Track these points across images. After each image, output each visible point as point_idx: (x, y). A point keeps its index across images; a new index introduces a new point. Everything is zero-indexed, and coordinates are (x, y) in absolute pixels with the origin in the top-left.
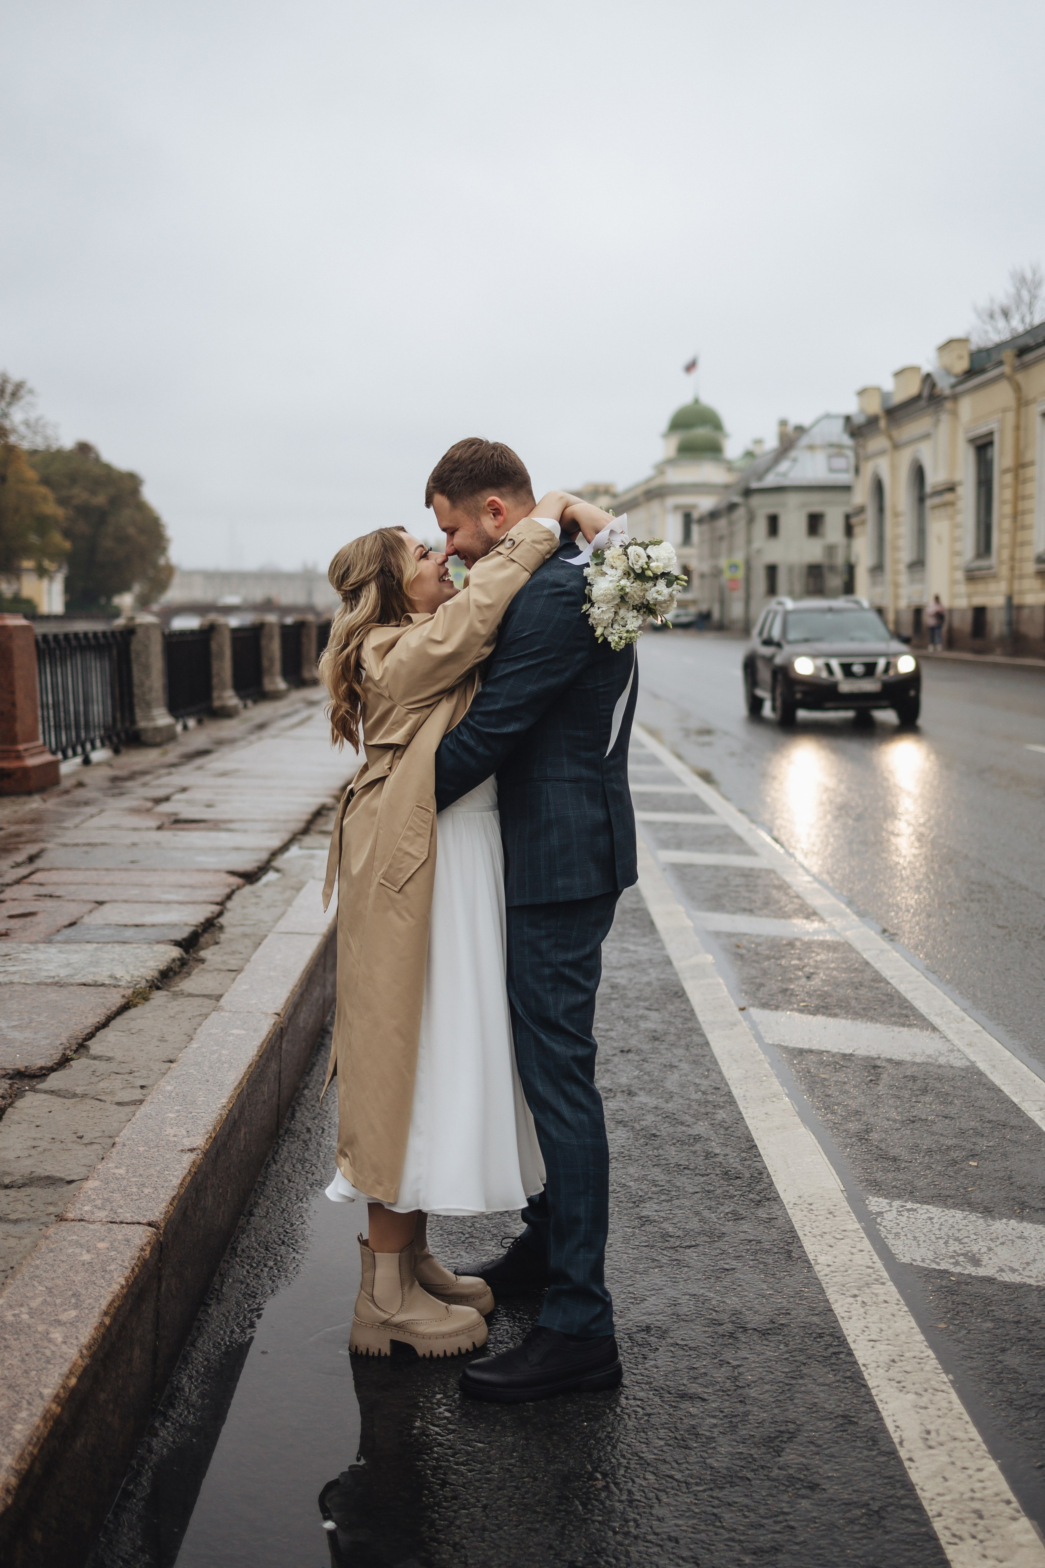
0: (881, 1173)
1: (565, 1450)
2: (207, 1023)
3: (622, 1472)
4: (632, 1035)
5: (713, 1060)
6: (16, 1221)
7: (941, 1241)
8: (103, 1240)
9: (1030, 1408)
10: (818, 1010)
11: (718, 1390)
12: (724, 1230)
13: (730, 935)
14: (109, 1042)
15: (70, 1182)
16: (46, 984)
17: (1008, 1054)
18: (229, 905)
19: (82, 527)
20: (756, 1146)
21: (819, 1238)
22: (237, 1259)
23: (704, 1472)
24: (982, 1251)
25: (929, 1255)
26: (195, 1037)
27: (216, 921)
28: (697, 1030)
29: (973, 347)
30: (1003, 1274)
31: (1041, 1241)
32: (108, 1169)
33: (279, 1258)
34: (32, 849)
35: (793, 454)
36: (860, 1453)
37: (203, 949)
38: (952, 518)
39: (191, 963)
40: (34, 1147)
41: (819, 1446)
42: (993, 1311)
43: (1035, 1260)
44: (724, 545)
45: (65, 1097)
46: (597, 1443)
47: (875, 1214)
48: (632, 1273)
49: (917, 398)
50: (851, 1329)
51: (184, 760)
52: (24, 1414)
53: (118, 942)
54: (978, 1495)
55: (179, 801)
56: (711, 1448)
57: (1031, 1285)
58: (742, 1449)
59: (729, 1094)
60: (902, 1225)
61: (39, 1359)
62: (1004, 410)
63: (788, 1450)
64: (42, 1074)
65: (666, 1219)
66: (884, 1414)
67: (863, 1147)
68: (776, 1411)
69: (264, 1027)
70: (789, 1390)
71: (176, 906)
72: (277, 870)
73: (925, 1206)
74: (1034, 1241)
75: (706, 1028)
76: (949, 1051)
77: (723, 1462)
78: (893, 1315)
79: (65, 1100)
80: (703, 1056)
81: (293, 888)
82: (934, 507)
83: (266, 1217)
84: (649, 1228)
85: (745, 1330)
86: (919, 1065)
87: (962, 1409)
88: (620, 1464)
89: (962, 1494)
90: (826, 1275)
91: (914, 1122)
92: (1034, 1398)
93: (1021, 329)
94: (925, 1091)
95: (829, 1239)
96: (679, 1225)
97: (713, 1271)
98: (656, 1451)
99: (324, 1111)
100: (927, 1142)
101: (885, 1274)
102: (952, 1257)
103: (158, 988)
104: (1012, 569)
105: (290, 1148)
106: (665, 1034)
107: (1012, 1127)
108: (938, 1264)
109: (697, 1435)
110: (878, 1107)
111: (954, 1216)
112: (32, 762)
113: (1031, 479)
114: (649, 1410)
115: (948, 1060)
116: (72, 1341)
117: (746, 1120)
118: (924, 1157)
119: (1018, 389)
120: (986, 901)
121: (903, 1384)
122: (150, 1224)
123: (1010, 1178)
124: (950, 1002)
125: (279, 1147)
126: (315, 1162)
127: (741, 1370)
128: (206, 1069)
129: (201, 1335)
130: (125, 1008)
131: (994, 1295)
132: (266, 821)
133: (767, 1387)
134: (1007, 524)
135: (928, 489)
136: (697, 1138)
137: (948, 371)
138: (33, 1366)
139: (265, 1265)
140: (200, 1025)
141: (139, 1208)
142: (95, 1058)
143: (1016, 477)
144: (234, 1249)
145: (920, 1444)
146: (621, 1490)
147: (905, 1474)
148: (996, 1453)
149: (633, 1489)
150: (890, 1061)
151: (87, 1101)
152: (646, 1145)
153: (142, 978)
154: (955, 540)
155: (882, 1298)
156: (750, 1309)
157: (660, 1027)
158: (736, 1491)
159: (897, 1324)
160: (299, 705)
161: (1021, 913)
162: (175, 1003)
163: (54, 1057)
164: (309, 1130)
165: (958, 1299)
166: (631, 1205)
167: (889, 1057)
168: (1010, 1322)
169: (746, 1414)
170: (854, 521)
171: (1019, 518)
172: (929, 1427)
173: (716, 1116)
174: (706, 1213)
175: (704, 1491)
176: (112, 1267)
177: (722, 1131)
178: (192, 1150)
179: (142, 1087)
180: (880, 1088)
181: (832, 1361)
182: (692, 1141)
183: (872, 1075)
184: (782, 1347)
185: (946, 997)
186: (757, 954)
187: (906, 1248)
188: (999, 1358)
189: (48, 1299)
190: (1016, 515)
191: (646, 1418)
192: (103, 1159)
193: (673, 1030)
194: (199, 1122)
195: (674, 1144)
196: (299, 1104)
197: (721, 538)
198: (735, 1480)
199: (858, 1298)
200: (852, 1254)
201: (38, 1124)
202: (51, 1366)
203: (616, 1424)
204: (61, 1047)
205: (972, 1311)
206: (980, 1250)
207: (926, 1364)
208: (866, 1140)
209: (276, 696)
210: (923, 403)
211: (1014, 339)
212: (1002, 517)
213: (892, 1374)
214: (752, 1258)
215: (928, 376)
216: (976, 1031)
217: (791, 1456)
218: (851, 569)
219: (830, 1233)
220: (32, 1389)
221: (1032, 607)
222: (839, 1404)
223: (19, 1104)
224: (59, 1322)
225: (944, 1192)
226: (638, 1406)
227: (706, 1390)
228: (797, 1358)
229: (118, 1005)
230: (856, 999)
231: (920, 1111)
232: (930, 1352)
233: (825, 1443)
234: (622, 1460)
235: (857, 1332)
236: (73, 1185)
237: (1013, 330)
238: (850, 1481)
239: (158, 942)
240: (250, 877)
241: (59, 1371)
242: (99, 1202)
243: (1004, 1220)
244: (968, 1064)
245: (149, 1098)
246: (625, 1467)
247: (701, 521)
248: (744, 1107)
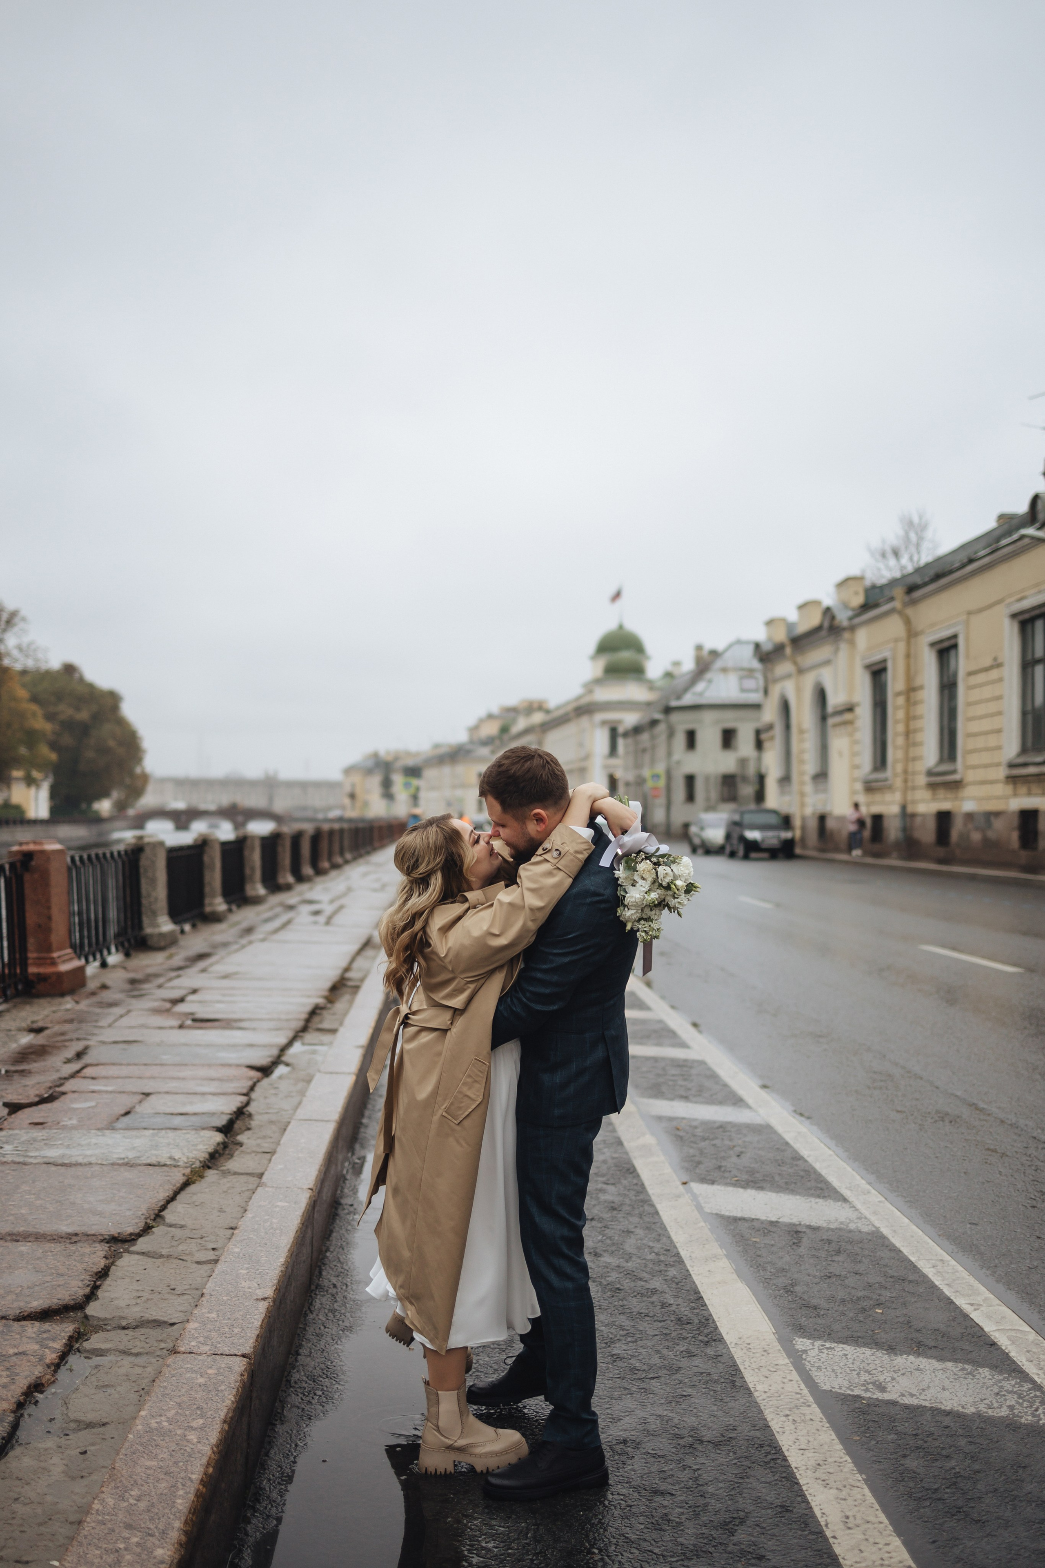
0: (805, 1319)
1: (567, 1532)
2: (255, 1197)
3: (613, 1548)
4: (594, 1206)
5: (663, 1226)
6: (137, 1355)
7: (854, 1373)
8: (211, 1368)
9: (925, 1499)
10: (747, 1184)
11: (683, 1488)
12: (681, 1364)
13: (671, 1119)
14: (179, 1213)
15: (173, 1324)
16: (118, 1164)
17: (906, 1220)
18: (254, 1095)
19: (67, 740)
20: (702, 1297)
21: (757, 1370)
22: (292, 1389)
23: (675, 1548)
24: (887, 1380)
25: (845, 1383)
26: (249, 1208)
27: (245, 1110)
28: (647, 1201)
29: (868, 583)
30: (904, 1398)
31: (934, 1372)
32: (203, 1313)
33: (325, 1389)
34: (79, 1046)
35: (708, 675)
36: (796, 1533)
37: (238, 1134)
38: (851, 735)
39: (231, 1146)
40: (139, 1297)
41: (764, 1528)
42: (896, 1426)
43: (929, 1387)
44: (647, 758)
45: (153, 1258)
46: (592, 1527)
47: (801, 1351)
48: (608, 1399)
49: (818, 629)
50: (785, 1441)
51: (188, 963)
52: (181, 1492)
53: (170, 1129)
54: (886, 1562)
55: (193, 1002)
56: (680, 1530)
57: (926, 1407)
58: (704, 1530)
59: (678, 1255)
60: (822, 1360)
61: (183, 1454)
62: (896, 640)
63: (740, 1531)
64: (132, 1239)
65: (633, 1356)
66: (813, 1504)
67: (790, 1298)
68: (729, 1502)
69: (303, 1200)
70: (738, 1487)
71: (210, 1097)
72: (287, 1065)
73: (841, 1345)
74: (928, 1372)
75: (655, 1200)
76: (858, 1218)
77: (691, 1540)
78: (818, 1430)
79: (155, 1260)
80: (654, 1223)
81: (303, 1080)
82: (835, 725)
83: (310, 1356)
84: (619, 1364)
85: (702, 1442)
86: (833, 1230)
87: (873, 1500)
88: (610, 1542)
89: (874, 1562)
90: (764, 1400)
91: (830, 1277)
92: (929, 1491)
93: (910, 569)
94: (839, 1252)
95: (764, 1371)
96: (643, 1361)
97: (673, 1397)
98: (638, 1533)
99: (345, 1270)
100: (841, 1294)
101: (811, 1399)
102: (863, 1385)
103: (209, 1168)
104: (906, 781)
105: (321, 1301)
106: (621, 1205)
107: (910, 1282)
108: (852, 1390)
109: (669, 1521)
110: (801, 1265)
111: (864, 1353)
112: (64, 967)
113: (921, 702)
114: (630, 1503)
115: (857, 1226)
116: (204, 1441)
117: (693, 1276)
118: (839, 1305)
119: (908, 622)
120: (887, 1088)
121: (827, 1482)
122: (243, 1356)
123: (909, 1322)
124: (858, 1177)
125: (313, 1299)
126: (343, 1311)
127: (700, 1472)
128: (262, 1234)
129: (272, 1447)
130: (186, 1184)
131: (897, 1415)
132: (271, 1020)
133: (721, 1485)
134: (900, 741)
135: (830, 709)
136: (654, 1291)
137: (845, 606)
138: (180, 1459)
139: (315, 1394)
140: (250, 1198)
141: (233, 1343)
142: (171, 1226)
143: (908, 699)
144: (289, 1381)
145: (841, 1526)
146: (613, 1561)
147: (830, 1547)
148: (899, 1532)
149: (623, 1561)
150: (809, 1227)
151: (172, 1260)
152: (613, 1297)
153: (197, 1159)
154: (854, 754)
155: (808, 1417)
156: (704, 1426)
157: (617, 1199)
158: (702, 1561)
159: (821, 1437)
160: (278, 910)
161: (917, 1099)
162: (225, 1180)
163: (140, 1224)
164: (335, 1286)
165: (869, 1418)
166: (604, 1345)
167: (808, 1224)
168: (909, 1435)
169: (706, 1505)
170: (763, 736)
171: (911, 736)
172: (848, 1514)
173: (668, 1273)
174: (665, 1352)
175: (677, 1561)
176: (223, 1388)
177: (674, 1285)
178: (264, 1299)
179: (214, 1249)
180: (801, 1249)
181: (771, 1465)
182: (649, 1293)
183: (795, 1238)
184: (731, 1454)
185: (854, 1173)
186: (695, 1136)
187: (826, 1378)
188: (901, 1462)
189: (180, 1411)
190: (908, 733)
191: (628, 1508)
192: (196, 1306)
193: (627, 1201)
194: (266, 1277)
195: (635, 1296)
196: (324, 1264)
197: (644, 750)
198: (700, 1553)
199: (790, 1418)
200: (784, 1383)
201: (138, 1279)
202: (193, 1459)
203: (605, 1513)
204: (143, 1217)
205: (880, 1427)
206: (885, 1379)
207: (844, 1466)
208: (792, 1292)
209: (256, 901)
210: (824, 633)
211: (904, 577)
212: (896, 735)
213: (817, 1475)
214: (704, 1386)
215: (828, 610)
216: (880, 1202)
217: (742, 1536)
218: (761, 779)
219: (765, 1367)
220: (183, 1474)
221: (924, 816)
222: (778, 1497)
223: (119, 1263)
224: (191, 1428)
225: (856, 1334)
226: (622, 1500)
227: (674, 1488)
228: (744, 1463)
229: (181, 1182)
230: (779, 1174)
231: (835, 1269)
232: (847, 1458)
233: (768, 1526)
234: (612, 1539)
235: (790, 1443)
236: (176, 1327)
237: (903, 568)
238: (788, 1553)
239: (203, 1129)
240: (265, 1071)
241: (200, 1462)
242: (201, 1339)
243: (905, 1356)
244: (874, 1229)
245: (222, 1258)
246: (615, 1544)
247: (626, 735)
248: (690, 1266)
